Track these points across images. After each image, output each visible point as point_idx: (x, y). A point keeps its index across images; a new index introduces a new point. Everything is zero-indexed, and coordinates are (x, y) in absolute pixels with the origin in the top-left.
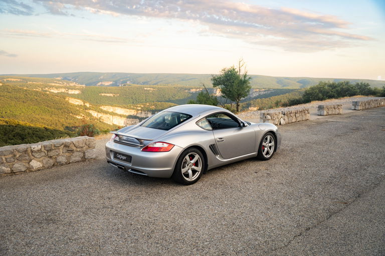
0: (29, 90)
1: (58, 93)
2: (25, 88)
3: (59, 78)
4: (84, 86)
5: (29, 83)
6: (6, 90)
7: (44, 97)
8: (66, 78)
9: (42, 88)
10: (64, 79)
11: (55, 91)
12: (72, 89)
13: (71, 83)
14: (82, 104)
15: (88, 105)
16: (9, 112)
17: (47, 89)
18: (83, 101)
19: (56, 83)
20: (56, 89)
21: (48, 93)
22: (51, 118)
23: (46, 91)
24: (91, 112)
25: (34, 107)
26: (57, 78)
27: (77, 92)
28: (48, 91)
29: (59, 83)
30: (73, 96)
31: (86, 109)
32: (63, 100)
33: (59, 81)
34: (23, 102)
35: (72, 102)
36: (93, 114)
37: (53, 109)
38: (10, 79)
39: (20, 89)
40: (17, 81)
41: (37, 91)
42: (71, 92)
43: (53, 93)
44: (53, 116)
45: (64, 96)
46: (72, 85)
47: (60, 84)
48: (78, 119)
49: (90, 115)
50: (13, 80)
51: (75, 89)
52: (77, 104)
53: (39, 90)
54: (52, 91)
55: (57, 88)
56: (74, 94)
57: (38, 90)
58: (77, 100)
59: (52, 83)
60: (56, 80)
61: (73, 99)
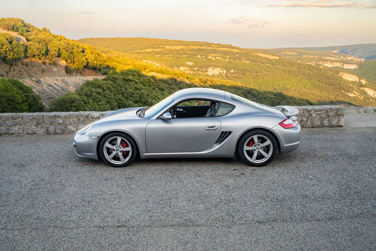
0: (302, 64)
1: (332, 67)
2: (299, 62)
3: (335, 52)
4: (363, 60)
5: (304, 56)
6: (281, 64)
7: (317, 72)
8: (343, 50)
9: (316, 62)
10: (340, 53)
11: (329, 65)
12: (348, 64)
13: (349, 56)
14: (357, 80)
15: (364, 82)
16: (281, 85)
17: (321, 63)
18: (359, 77)
19: (332, 57)
20: (330, 63)
21: (321, 67)
22: (320, 94)
23: (320, 65)
24: (366, 90)
25: (306, 81)
26: (333, 52)
27: (353, 67)
28: (322, 65)
29: (334, 57)
30: (349, 71)
31: (360, 86)
32: (337, 75)
33: (335, 54)
34: (296, 76)
35: (346, 78)
36: (368, 93)
37: (324, 85)
38: (286, 53)
39: (295, 63)
40: (293, 55)
41: (310, 65)
42: (346, 66)
43: (327, 67)
44: (323, 92)
45: (337, 70)
46: (349, 58)
47: (336, 57)
48: (350, 97)
49: (365, 93)
50: (289, 53)
51: (351, 64)
52: (351, 80)
53: (313, 64)
54: (326, 65)
55: (332, 62)
56: (350, 69)
57: (311, 64)
58: (351, 76)
59: (327, 56)
60: (332, 53)
61: (347, 75)
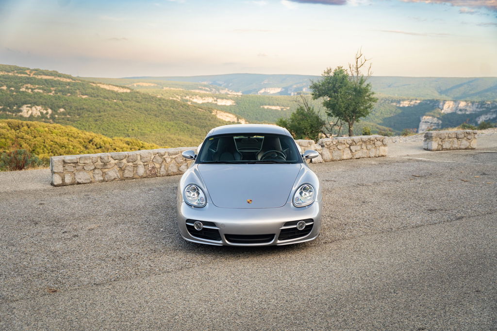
0: (164, 100)
1: (203, 103)
2: (159, 96)
3: (205, 83)
4: (240, 94)
5: (165, 88)
6: (134, 99)
7: (183, 109)
8: (216, 82)
9: (181, 96)
11: (199, 101)
12: (222, 98)
13: (223, 89)
14: (235, 119)
15: (243, 122)
16: (136, 128)
17: (188, 97)
18: (236, 116)
19: (201, 89)
20: (200, 98)
21: (189, 103)
23: (187, 101)
25: (170, 123)
26: (203, 83)
27: (229, 103)
28: (190, 101)
29: (205, 90)
30: (224, 109)
32: (209, 114)
33: (205, 86)
34: (156, 115)
35: (221, 118)
37: (194, 127)
38: (141, 84)
39: (153, 97)
40: (150, 87)
41: (174, 101)
42: (220, 102)
43: (196, 103)
44: (194, 136)
45: (210, 108)
46: (223, 92)
47: (207, 91)
50: (145, 84)
51: (226, 98)
53: (178, 99)
54: (195, 100)
55: (202, 96)
56: (225, 106)
57: (175, 99)
58: (227, 114)
59: (195, 89)
60: (201, 85)
61: (222, 113)
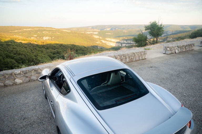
1: (90, 34)
2: (78, 32)
4: (99, 30)
5: (80, 30)
6: (72, 33)
8: (93, 28)
10: (92, 28)
11: (89, 33)
12: (95, 32)
14: (99, 37)
15: (101, 38)
16: (73, 41)
17: (86, 32)
21: (86, 34)
22: (87, 43)
24: (102, 41)
25: (81, 39)
27: (97, 33)
30: (96, 35)
31: (100, 39)
32: (92, 36)
33: (90, 29)
34: (78, 37)
35: (95, 37)
36: (103, 41)
37: (88, 40)
38: (73, 29)
40: (75, 30)
42: (95, 33)
45: (92, 34)
46: (95, 30)
48: (97, 43)
49: (102, 42)
52: (97, 37)
53: (83, 32)
54: (88, 33)
55: (89, 31)
